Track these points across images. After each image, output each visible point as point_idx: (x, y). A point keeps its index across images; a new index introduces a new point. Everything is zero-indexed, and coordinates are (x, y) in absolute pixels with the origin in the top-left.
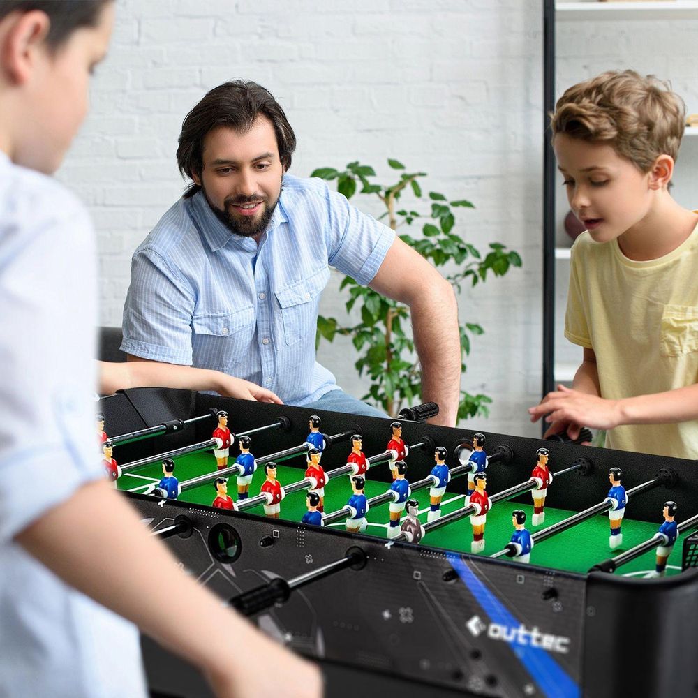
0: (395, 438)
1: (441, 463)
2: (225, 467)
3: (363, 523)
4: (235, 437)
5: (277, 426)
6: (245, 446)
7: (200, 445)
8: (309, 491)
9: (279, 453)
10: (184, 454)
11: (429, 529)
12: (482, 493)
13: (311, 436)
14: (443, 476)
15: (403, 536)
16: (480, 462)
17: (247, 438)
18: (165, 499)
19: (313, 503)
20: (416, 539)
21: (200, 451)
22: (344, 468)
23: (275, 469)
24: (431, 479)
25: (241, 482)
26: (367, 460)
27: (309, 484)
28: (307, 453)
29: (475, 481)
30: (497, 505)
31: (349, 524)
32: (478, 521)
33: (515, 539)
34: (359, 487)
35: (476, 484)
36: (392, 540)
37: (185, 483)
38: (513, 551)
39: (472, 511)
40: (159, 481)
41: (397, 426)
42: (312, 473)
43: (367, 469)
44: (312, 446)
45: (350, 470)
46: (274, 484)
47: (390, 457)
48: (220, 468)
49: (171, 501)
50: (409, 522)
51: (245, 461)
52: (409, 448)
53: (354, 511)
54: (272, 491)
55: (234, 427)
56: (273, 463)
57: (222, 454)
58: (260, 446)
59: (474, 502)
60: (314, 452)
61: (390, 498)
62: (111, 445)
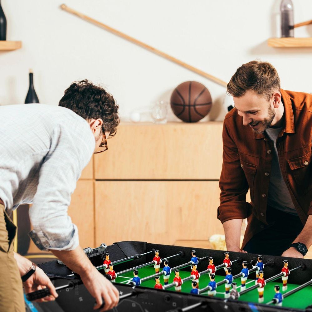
0: (226, 258)
1: (245, 267)
2: (158, 272)
3: (215, 292)
4: (162, 260)
5: (178, 255)
6: (166, 264)
7: (148, 264)
8: (193, 281)
9: (180, 266)
10: (142, 267)
11: (242, 294)
12: (262, 279)
13: (193, 259)
14: (246, 273)
15: (231, 297)
16: (261, 267)
17: (167, 260)
18: (135, 286)
19: (195, 285)
20: (236, 298)
21: (148, 266)
22: (206, 271)
23: (179, 272)
24: (241, 274)
25: (165, 278)
26: (215, 267)
27: (192, 278)
28: (191, 266)
29: (259, 274)
30: (268, 284)
31: (209, 293)
32: (261, 290)
33: (276, 297)
34: (213, 278)
35: (259, 275)
36: (227, 299)
37: (143, 279)
38: (275, 302)
39: (258, 286)
40: (132, 279)
41: (227, 253)
42: (194, 273)
43: (216, 271)
44: (193, 263)
45: (209, 272)
46: (178, 278)
47: (225, 266)
48: (157, 273)
49: (137, 287)
50: (233, 291)
51: (167, 270)
52: (232, 262)
53: (211, 288)
54: (178, 281)
55: (161, 256)
56: (178, 270)
57: (157, 267)
58: (172, 264)
59: (259, 282)
60: (194, 265)
61: (225, 282)
62: (113, 265)
